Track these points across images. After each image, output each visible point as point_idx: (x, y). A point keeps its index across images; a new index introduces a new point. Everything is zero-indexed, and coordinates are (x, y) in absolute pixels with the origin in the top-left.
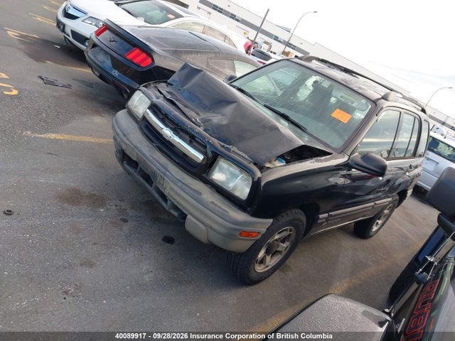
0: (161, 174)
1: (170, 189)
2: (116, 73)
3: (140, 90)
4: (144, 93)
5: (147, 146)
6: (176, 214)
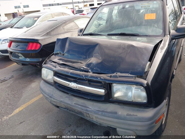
0: (85, 111)
1: (96, 118)
2: (28, 60)
3: (43, 67)
4: (46, 68)
5: (67, 97)
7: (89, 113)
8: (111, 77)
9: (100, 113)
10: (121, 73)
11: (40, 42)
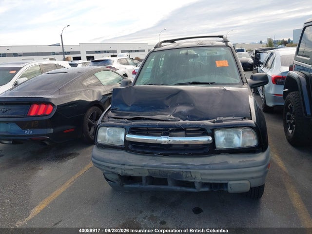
0: (184, 170)
1: (202, 175)
2: (29, 132)
4: (109, 127)
6: (207, 189)
7: (191, 170)
8: (214, 122)
9: (207, 167)
10: (224, 117)
11: (53, 102)
